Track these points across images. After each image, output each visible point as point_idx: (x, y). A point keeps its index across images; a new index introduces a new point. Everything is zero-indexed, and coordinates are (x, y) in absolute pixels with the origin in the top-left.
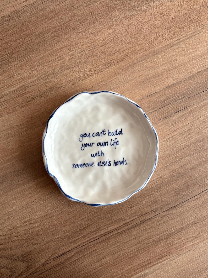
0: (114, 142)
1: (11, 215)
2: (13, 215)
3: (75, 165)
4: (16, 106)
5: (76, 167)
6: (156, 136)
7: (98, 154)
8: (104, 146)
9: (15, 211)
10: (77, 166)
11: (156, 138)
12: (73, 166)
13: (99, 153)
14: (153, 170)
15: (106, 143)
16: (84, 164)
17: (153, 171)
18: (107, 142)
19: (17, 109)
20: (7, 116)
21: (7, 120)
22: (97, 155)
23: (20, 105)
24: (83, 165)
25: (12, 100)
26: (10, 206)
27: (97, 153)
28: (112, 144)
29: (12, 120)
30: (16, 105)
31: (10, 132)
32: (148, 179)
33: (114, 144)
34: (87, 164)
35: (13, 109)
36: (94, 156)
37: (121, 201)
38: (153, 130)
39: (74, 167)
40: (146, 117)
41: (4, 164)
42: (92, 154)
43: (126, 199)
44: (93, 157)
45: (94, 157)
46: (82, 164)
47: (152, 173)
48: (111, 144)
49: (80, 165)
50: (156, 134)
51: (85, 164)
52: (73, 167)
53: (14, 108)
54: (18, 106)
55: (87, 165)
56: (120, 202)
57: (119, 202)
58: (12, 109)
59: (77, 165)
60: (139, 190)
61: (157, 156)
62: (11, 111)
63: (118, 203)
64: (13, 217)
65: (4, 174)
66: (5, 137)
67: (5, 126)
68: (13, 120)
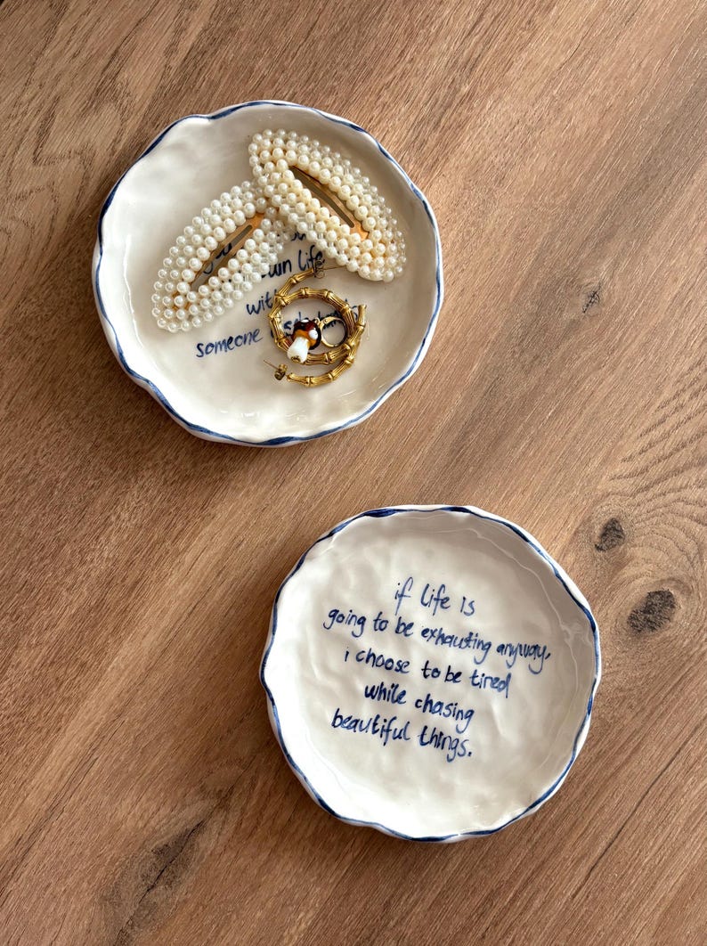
0: (309, 257)
1: (686, 302)
2: (690, 298)
3: (203, 348)
4: (533, 16)
5: (207, 353)
6: (426, 207)
7: (267, 301)
8: (280, 274)
9: (689, 287)
10: (210, 349)
11: (428, 213)
12: (200, 350)
13: (269, 297)
14: (434, 311)
15: (285, 263)
16: (231, 339)
17: (434, 316)
18: (288, 261)
19: (537, 21)
20: (524, 55)
21: (528, 67)
22: (265, 304)
23: (539, 7)
24: (228, 342)
25: (512, 7)
26: (670, 280)
27: (264, 299)
28: (303, 266)
29: (542, 59)
30: (531, 13)
31: (555, 92)
32: (424, 342)
33: (310, 263)
34: (240, 337)
35: (529, 29)
36: (256, 308)
37: (355, 420)
38: (415, 191)
39: (202, 353)
40: (387, 156)
41: (589, 182)
42: (248, 306)
43: (368, 412)
44: (253, 313)
45: (257, 312)
46: (224, 341)
47: (432, 321)
48: (300, 267)
49: (219, 343)
50: (424, 202)
51: (234, 337)
52: (200, 354)
53: (529, 23)
54: (537, 14)
55: (240, 341)
56: (352, 421)
57: (348, 424)
58: (524, 29)
59: (211, 345)
60: (403, 378)
61: (438, 270)
62: (527, 35)
63: (345, 425)
64: (692, 305)
65: (605, 209)
66: (551, 111)
67: (533, 85)
68: (545, 57)
